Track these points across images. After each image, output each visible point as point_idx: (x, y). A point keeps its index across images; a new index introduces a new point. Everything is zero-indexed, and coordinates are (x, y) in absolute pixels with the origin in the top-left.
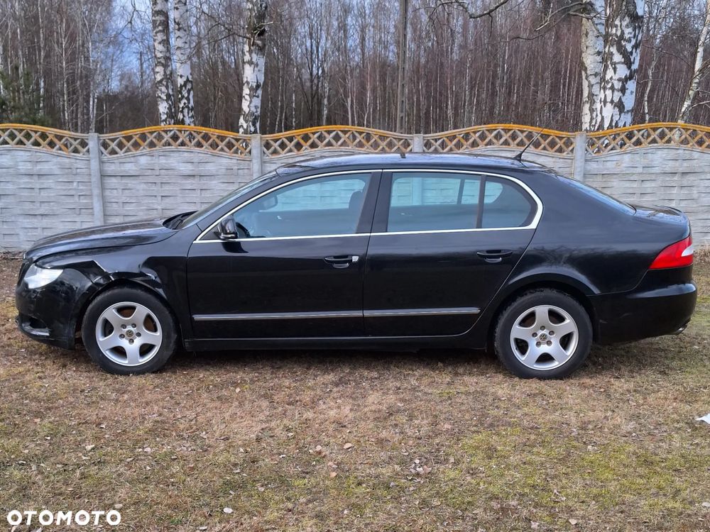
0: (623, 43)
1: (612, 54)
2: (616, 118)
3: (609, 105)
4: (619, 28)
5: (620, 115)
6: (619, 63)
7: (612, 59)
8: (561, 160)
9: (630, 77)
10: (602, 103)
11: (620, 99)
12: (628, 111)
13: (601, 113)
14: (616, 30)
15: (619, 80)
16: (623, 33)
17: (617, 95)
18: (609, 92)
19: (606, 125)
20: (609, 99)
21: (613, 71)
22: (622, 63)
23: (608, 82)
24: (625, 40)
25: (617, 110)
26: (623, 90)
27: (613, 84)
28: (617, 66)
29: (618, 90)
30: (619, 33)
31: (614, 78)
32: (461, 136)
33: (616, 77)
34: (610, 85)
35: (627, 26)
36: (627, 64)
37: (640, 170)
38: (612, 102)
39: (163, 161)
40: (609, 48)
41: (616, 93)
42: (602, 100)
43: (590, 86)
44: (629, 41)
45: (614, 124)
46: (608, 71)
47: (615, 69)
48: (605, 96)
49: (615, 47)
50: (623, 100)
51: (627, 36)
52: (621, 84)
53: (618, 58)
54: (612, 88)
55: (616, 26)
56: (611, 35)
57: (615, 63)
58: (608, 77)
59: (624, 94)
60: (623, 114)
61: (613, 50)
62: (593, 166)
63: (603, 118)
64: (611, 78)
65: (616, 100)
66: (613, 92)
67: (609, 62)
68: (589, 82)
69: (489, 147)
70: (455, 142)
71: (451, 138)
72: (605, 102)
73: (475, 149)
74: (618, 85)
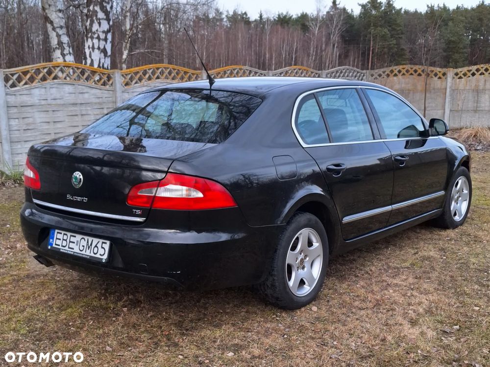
0: (105, 4)
1: (96, 12)
2: (102, 61)
3: (96, 51)
5: (105, 58)
6: (102, 19)
7: (96, 16)
9: (108, 31)
10: (91, 49)
11: (104, 47)
12: (109, 56)
13: (90, 56)
15: (103, 32)
17: (102, 43)
18: (96, 41)
19: (96, 66)
20: (96, 46)
21: (98, 25)
22: (105, 19)
23: (94, 33)
24: (106, 2)
25: (102, 54)
26: (106, 40)
27: (99, 35)
28: (101, 21)
29: (103, 40)
31: (99, 30)
32: (33, 71)
33: (101, 29)
34: (96, 36)
36: (107, 20)
38: (99, 48)
40: (94, 7)
42: (91, 46)
45: (101, 65)
46: (94, 25)
47: (100, 24)
48: (93, 44)
49: (98, 7)
50: (106, 47)
52: (104, 35)
53: (101, 15)
54: (98, 38)
57: (100, 19)
58: (94, 29)
59: (106, 43)
60: (106, 58)
61: (97, 8)
63: (92, 60)
64: (97, 30)
65: (102, 47)
66: (99, 41)
67: (94, 18)
68: (57, 33)
70: (28, 76)
71: (25, 73)
72: (93, 48)
73: (45, 82)
74: (102, 36)
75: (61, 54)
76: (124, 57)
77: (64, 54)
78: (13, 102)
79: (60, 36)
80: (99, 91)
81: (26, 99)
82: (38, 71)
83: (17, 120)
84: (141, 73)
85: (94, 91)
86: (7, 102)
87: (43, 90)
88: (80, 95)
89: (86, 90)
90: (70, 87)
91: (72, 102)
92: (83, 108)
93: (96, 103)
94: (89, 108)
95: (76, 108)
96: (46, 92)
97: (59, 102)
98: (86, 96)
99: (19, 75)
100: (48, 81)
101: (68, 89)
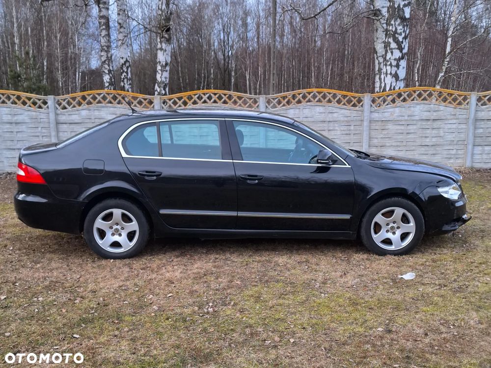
0: (397, 36)
1: (390, 43)
2: (394, 84)
3: (389, 76)
4: (394, 26)
5: (396, 82)
6: (394, 49)
7: (390, 46)
8: (355, 112)
9: (401, 59)
11: (396, 72)
12: (401, 80)
13: (384, 81)
14: (392, 27)
15: (395, 59)
16: (396, 29)
17: (394, 69)
18: (389, 68)
19: (388, 89)
20: (389, 72)
22: (397, 49)
23: (388, 61)
24: (398, 34)
25: (394, 79)
26: (398, 66)
27: (391, 62)
28: (393, 51)
29: (395, 66)
30: (394, 30)
32: (290, 96)
33: (393, 58)
34: (389, 63)
35: (399, 25)
36: (399, 49)
37: (406, 118)
38: (391, 74)
39: (97, 113)
40: (388, 39)
41: (393, 68)
42: (385, 73)
43: (380, 63)
44: (400, 34)
45: (392, 88)
46: (388, 54)
47: (392, 53)
48: (387, 70)
49: (392, 38)
50: (398, 72)
51: (399, 31)
52: (396, 62)
53: (393, 45)
54: (391, 65)
55: (392, 25)
56: (389, 31)
57: (392, 49)
58: (388, 58)
59: (398, 69)
60: (398, 82)
61: (391, 40)
62: (376, 116)
63: (385, 84)
64: (390, 59)
65: (393, 72)
66: (391, 67)
67: (388, 48)
68: (379, 61)
69: (308, 103)
70: (286, 100)
71: (284, 98)
72: (387, 74)
73: (300, 104)
74: (394, 63)
87: (298, 110)
88: (330, 115)
89: (335, 110)
90: (321, 108)
91: (322, 119)
92: (331, 124)
93: (343, 121)
94: (336, 125)
95: (324, 125)
96: (299, 112)
97: (310, 119)
98: (335, 115)
99: (279, 99)
100: (302, 104)
101: (319, 109)
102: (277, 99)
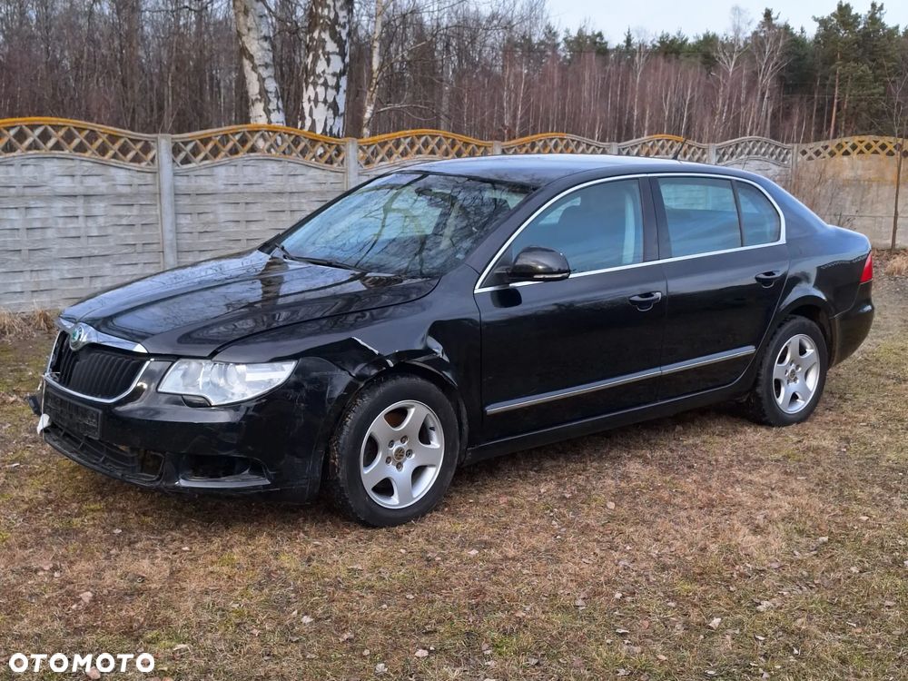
0: (338, 29)
1: (324, 41)
2: (330, 122)
3: (321, 106)
4: (332, 9)
5: (334, 118)
6: (334, 53)
7: (324, 48)
9: (342, 73)
10: (312, 103)
11: (335, 99)
12: (342, 114)
13: (311, 115)
14: (329, 12)
15: (334, 74)
16: (337, 15)
17: (331, 93)
18: (320, 90)
19: (319, 131)
20: (321, 98)
21: (325, 63)
22: (337, 54)
23: (319, 76)
24: (339, 25)
25: (331, 112)
26: (337, 87)
27: (326, 80)
28: (331, 56)
29: (332, 87)
30: (332, 16)
31: (327, 71)
33: (330, 70)
34: (322, 81)
35: (341, 8)
36: (341, 55)
38: (325, 101)
40: (320, 33)
41: (330, 91)
42: (312, 98)
44: (344, 27)
45: (328, 130)
46: (319, 63)
47: (328, 61)
48: (316, 94)
49: (328, 33)
50: (337, 100)
51: (342, 20)
52: (335, 80)
53: (331, 46)
54: (325, 84)
55: (329, 6)
56: (322, 17)
57: (329, 53)
58: (319, 70)
59: (338, 93)
60: (337, 118)
61: (326, 36)
63: (313, 122)
64: (324, 72)
65: (330, 99)
66: (326, 89)
67: (320, 51)
68: (259, 75)
70: (210, 146)
71: (205, 141)
72: (316, 101)
73: (236, 156)
74: (332, 81)
75: (264, 110)
76: (367, 115)
77: (269, 110)
78: (183, 188)
79: (264, 80)
80: (319, 172)
81: (205, 183)
82: (225, 139)
83: (189, 216)
84: (390, 145)
85: (312, 172)
86: (175, 187)
87: (233, 169)
88: (291, 179)
89: (300, 170)
90: (275, 165)
91: (278, 189)
92: (295, 199)
93: (315, 192)
94: (303, 201)
95: (283, 200)
96: (236, 171)
97: (255, 189)
98: (300, 180)
99: (196, 144)
100: (241, 155)
101: (272, 168)
102: (194, 143)
